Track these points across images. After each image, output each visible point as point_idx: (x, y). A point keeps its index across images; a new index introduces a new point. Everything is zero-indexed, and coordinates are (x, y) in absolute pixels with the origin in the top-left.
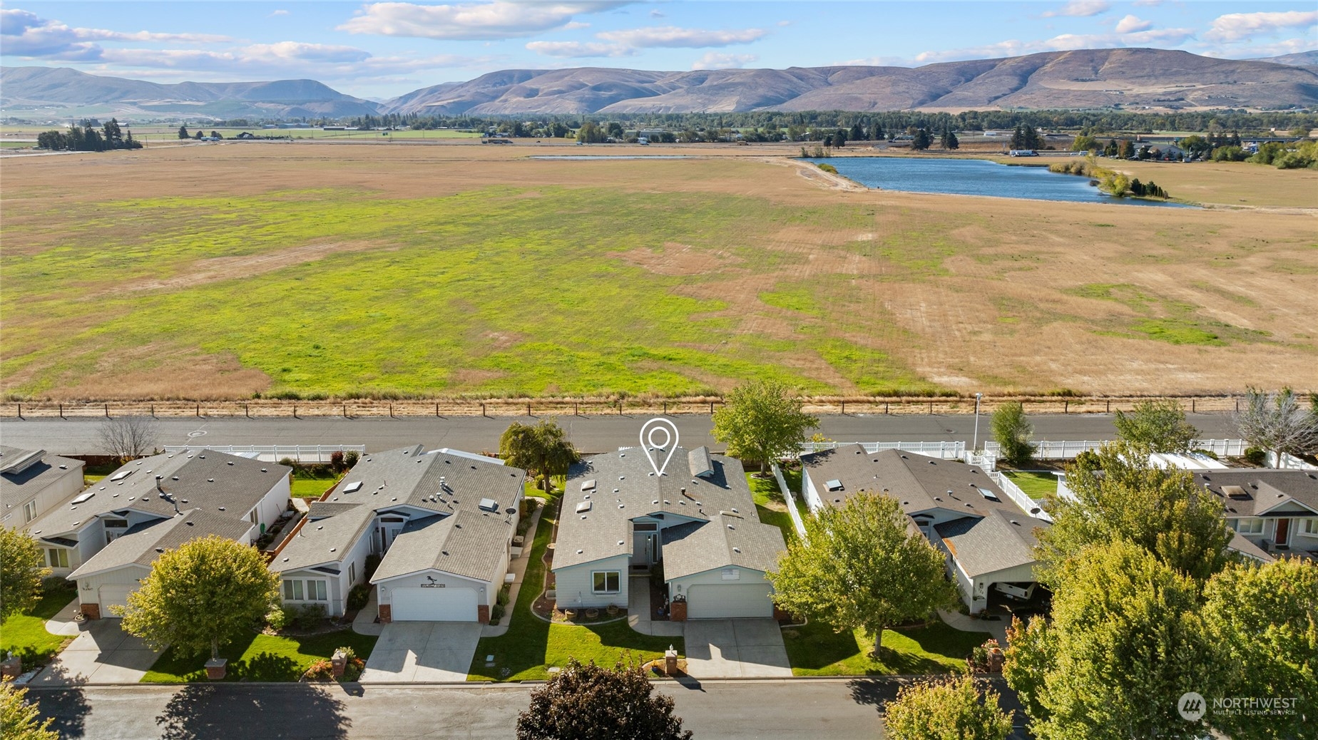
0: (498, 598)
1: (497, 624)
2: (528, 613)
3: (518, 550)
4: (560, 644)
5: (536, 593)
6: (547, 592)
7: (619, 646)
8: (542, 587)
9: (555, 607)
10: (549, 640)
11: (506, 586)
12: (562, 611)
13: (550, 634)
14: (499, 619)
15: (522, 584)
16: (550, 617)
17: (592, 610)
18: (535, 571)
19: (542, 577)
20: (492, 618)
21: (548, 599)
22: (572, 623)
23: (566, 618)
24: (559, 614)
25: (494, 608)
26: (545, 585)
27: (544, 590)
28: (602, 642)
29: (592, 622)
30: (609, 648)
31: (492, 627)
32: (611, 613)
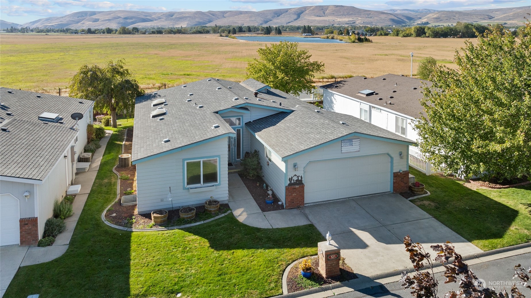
0: (55, 210)
1: (50, 243)
2: (98, 224)
3: (85, 165)
4: (150, 259)
5: (107, 201)
6: (123, 198)
7: (238, 248)
8: (115, 194)
9: (136, 212)
10: (133, 254)
11: (69, 199)
12: (147, 216)
13: (133, 246)
14: (54, 237)
15: (90, 194)
16: (130, 225)
17: (188, 209)
18: (106, 181)
19: (115, 184)
20: (44, 237)
21: (125, 204)
22: (163, 228)
23: (153, 222)
24: (142, 220)
25: (49, 224)
26: (118, 191)
27: (118, 197)
28: (212, 246)
29: (190, 222)
30: (225, 254)
31: (42, 249)
32: (212, 208)
